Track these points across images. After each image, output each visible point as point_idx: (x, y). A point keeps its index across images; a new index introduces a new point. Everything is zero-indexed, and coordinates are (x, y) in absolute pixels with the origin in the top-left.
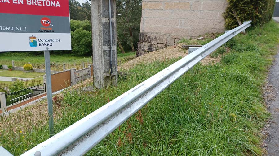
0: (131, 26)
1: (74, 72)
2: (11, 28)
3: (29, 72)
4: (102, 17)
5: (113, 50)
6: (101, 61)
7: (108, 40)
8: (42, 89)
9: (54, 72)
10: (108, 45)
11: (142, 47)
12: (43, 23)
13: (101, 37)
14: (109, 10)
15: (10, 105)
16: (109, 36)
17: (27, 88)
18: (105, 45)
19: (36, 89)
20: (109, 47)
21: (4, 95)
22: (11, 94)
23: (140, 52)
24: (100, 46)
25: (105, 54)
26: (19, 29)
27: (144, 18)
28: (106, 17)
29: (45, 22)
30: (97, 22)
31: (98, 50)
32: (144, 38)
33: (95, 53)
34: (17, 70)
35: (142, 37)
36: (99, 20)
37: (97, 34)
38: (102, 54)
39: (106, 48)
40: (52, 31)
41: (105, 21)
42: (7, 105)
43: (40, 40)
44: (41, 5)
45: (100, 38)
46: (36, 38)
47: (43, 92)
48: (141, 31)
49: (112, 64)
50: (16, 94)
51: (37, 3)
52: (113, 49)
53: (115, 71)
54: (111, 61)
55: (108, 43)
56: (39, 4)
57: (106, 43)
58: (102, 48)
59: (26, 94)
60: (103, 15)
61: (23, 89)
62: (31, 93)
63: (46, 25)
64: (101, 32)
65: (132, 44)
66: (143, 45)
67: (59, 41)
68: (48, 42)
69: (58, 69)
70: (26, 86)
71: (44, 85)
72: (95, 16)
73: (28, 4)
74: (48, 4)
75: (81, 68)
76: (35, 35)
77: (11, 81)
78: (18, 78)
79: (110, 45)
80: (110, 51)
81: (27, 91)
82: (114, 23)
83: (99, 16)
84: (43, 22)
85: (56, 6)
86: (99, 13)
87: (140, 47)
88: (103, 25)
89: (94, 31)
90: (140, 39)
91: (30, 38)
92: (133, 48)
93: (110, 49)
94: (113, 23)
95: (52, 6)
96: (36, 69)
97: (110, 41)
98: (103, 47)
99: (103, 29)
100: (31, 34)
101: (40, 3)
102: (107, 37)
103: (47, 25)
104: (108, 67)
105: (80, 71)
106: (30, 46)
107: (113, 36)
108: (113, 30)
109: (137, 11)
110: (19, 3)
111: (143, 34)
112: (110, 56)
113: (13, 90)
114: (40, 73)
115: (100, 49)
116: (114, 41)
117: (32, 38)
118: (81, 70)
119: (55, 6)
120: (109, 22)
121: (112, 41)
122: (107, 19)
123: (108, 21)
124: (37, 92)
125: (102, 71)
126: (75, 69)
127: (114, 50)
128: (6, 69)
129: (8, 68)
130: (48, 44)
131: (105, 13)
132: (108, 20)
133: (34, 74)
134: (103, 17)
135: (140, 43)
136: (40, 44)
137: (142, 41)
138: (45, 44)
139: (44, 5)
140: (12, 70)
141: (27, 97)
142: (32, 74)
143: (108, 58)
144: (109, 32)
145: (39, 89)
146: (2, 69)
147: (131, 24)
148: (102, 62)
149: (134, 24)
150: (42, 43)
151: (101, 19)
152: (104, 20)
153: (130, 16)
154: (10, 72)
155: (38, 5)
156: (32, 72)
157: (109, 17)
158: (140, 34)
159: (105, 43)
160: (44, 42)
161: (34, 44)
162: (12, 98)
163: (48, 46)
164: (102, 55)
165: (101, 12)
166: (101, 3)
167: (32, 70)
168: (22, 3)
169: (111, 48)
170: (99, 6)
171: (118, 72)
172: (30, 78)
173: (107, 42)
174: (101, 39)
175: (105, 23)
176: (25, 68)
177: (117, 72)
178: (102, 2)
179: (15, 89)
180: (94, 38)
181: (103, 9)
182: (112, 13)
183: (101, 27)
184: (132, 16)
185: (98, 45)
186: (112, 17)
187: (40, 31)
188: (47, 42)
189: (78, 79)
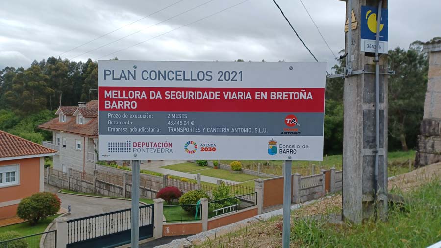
0: (400, 105)
1: (299, 180)
2: (250, 130)
3: (236, 173)
4: (362, 102)
5: (379, 156)
6: (357, 173)
7: (371, 139)
8: (252, 201)
9: (270, 176)
10: (371, 147)
11: (429, 144)
12: (288, 122)
13: (360, 133)
14: (375, 91)
15: (211, 217)
16: (375, 132)
17: (233, 197)
18: (366, 148)
19: (244, 199)
20: (372, 150)
21: (207, 202)
22: (215, 203)
23: (423, 155)
24: (358, 149)
25: (365, 163)
26: (258, 131)
27: (434, 93)
28: (370, 102)
29: (290, 121)
30: (354, 110)
31: (353, 154)
32: (434, 129)
33: (348, 160)
34: (223, 169)
35: (427, 127)
36: (357, 107)
37: (353, 129)
38: (359, 161)
39: (368, 152)
40: (298, 134)
41: (367, 109)
42: (208, 218)
43: (281, 146)
44: (287, 99)
45: (358, 135)
46: (276, 142)
47: (252, 205)
48: (426, 116)
49: (377, 179)
50: (219, 202)
51: (282, 97)
52: (379, 154)
53: (383, 193)
54: (377, 174)
55: (371, 144)
56: (285, 97)
57: (368, 144)
58: (360, 152)
59: (232, 205)
60: (364, 98)
61: (228, 196)
62: (238, 205)
63: (291, 125)
64: (360, 126)
65: (403, 136)
66: (431, 141)
67: (307, 147)
68: (292, 149)
69: (275, 172)
70: (232, 194)
71: (255, 196)
72: (351, 101)
73: (272, 98)
74: (297, 97)
75: (309, 174)
76: (275, 138)
77: (215, 183)
78: (223, 180)
79: (375, 146)
80: (374, 157)
81: (233, 201)
82: (383, 111)
83: (357, 100)
84: (287, 120)
85: (307, 99)
86: (358, 96)
87: (423, 145)
88: (364, 114)
89: (348, 124)
90: (425, 131)
91: (269, 142)
92: (404, 144)
93: (374, 154)
94: (381, 112)
95: (301, 99)
96: (246, 170)
97: (374, 140)
98: (363, 150)
99: (364, 122)
100: (270, 138)
101: (287, 96)
102: (371, 134)
103: (293, 125)
104: (369, 184)
105: (307, 178)
106: (268, 153)
107: (381, 132)
108: (381, 122)
109: (414, 80)
110: (262, 99)
111: (430, 122)
112: (374, 166)
113: (217, 197)
114: (249, 175)
115: (357, 154)
116: (382, 140)
117: (271, 142)
118: (309, 177)
119: (305, 99)
120: (375, 110)
121: (380, 141)
122: (372, 104)
123: (373, 108)
124: (246, 203)
125: (360, 191)
126: (300, 174)
127: (382, 156)
128: (211, 167)
129: (213, 166)
130: (291, 151)
131: (369, 96)
132: (374, 106)
133: (242, 176)
134: (365, 102)
135: (423, 138)
136: (281, 152)
137: (427, 134)
138: (288, 151)
139: (291, 98)
140: (217, 168)
141: (232, 210)
142: (239, 175)
143: (371, 169)
144: (375, 126)
145: (247, 200)
146: (206, 165)
147: (401, 102)
148: (359, 175)
149: (407, 101)
150: (283, 149)
151: (360, 106)
152: (366, 107)
153: (400, 89)
154: (215, 170)
155: (284, 99)
156: (240, 173)
157: (375, 101)
158: (424, 122)
159: (366, 144)
160: (286, 149)
161: (273, 151)
162: (215, 208)
163: (291, 155)
164: (360, 164)
165: (362, 95)
166: (363, 82)
167: (240, 170)
168: (266, 98)
169: (376, 152)
170: (358, 86)
171: (389, 196)
172: (237, 181)
173: (371, 142)
174: (359, 137)
175: (367, 111)
176: (232, 167)
177: (386, 195)
178: (364, 80)
179: (219, 196)
180: (346, 136)
181: (366, 89)
182: (380, 95)
183: (360, 118)
184: (402, 89)
185: (354, 147)
186: (381, 101)
187: (282, 133)
188: (289, 149)
189: (304, 191)
